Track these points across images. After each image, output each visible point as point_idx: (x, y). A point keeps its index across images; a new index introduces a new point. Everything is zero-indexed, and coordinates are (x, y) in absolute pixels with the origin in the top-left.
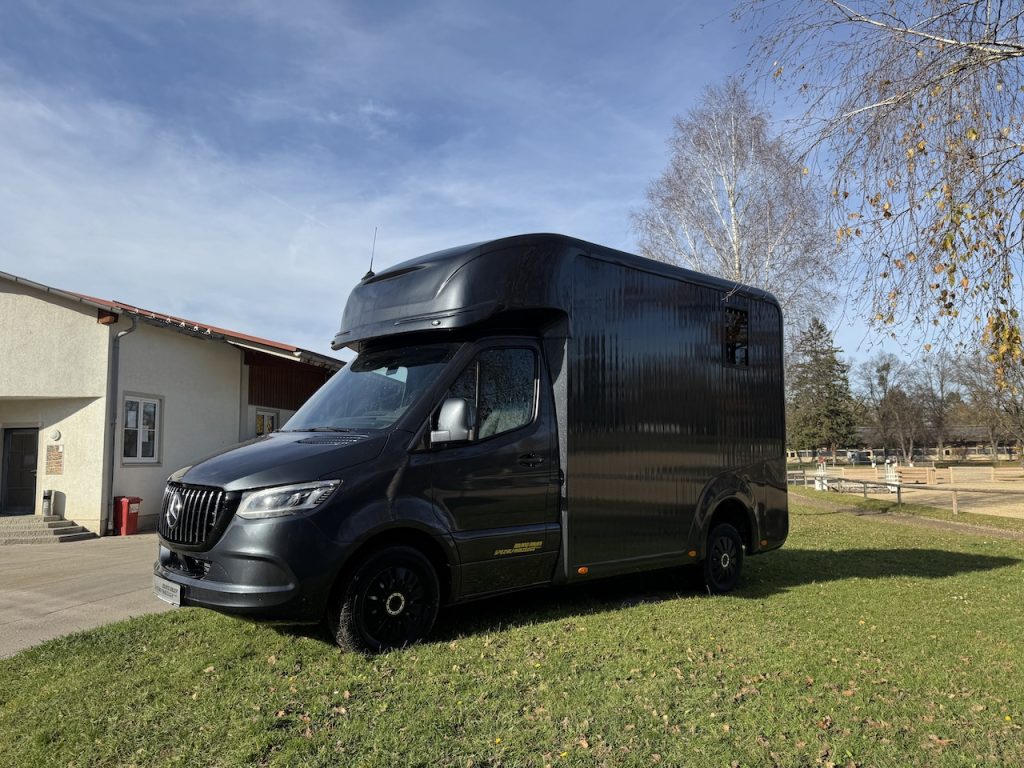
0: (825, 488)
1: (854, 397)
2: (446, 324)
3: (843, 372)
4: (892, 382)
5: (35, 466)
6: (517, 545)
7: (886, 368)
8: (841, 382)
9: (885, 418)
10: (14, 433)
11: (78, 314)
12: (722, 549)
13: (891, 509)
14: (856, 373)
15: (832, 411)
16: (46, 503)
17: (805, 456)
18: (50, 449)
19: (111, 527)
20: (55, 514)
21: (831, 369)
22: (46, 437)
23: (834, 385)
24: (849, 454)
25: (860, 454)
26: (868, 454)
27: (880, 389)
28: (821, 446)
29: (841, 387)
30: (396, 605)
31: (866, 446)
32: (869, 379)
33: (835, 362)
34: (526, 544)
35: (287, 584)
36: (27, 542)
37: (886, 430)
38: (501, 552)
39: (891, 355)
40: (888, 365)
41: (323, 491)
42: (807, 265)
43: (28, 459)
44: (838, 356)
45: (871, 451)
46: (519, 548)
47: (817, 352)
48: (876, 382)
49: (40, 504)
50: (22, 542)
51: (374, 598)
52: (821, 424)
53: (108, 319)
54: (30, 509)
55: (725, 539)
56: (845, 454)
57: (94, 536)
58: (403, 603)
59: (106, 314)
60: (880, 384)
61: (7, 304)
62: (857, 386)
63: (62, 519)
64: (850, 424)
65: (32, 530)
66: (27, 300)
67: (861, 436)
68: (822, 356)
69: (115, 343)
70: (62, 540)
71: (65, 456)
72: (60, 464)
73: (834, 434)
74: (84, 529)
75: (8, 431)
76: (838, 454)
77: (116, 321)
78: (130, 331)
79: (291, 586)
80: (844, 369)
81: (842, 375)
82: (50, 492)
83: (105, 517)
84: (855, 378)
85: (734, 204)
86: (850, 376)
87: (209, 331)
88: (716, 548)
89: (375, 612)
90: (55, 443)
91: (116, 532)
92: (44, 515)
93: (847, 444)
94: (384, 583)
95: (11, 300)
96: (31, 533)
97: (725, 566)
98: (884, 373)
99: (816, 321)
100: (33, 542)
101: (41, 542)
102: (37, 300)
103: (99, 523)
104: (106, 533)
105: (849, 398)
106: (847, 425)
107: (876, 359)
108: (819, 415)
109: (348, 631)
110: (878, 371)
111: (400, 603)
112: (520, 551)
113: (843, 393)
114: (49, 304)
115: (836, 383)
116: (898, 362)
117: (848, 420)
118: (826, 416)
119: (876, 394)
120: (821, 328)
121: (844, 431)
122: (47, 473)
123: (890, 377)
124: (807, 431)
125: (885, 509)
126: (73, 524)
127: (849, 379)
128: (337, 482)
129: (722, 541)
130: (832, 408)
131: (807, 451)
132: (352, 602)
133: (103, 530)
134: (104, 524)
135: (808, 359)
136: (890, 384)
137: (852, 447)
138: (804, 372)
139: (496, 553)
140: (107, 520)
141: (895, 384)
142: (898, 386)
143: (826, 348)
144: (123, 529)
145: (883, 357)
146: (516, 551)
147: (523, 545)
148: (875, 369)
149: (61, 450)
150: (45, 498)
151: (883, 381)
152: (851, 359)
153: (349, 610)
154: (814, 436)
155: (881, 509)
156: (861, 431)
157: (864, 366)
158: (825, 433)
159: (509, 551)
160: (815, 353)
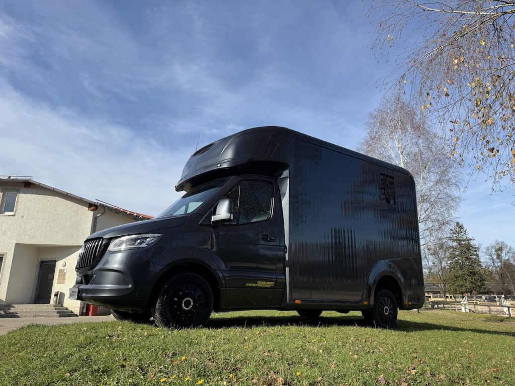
0: (468, 311)
1: (483, 265)
2: (225, 166)
3: (476, 251)
4: (505, 256)
5: (52, 280)
6: (259, 282)
7: (500, 249)
8: (475, 257)
9: (502, 276)
10: (46, 263)
11: (79, 205)
12: (384, 303)
13: (506, 320)
14: (483, 252)
15: (471, 273)
16: (55, 298)
17: (458, 298)
18: (61, 271)
19: (84, 311)
20: (59, 303)
21: (469, 250)
22: (59, 265)
23: (471, 259)
24: (484, 297)
25: (490, 298)
26: (495, 297)
27: (498, 261)
28: (467, 292)
29: (475, 259)
30: (188, 305)
31: (493, 293)
32: (491, 255)
33: (470, 245)
34: (265, 283)
35: (128, 285)
36: (43, 316)
37: (503, 283)
38: (250, 285)
39: (502, 243)
40: (501, 248)
41: (152, 239)
42: (443, 183)
43: (50, 276)
44: (472, 242)
45: (496, 296)
46: (260, 284)
47: (460, 240)
48: (495, 257)
49: (53, 299)
50: (41, 316)
51: (176, 299)
52: (466, 279)
53: (92, 208)
54: (47, 301)
55: (386, 299)
56: (481, 297)
57: (76, 315)
58: (192, 304)
59: (92, 206)
60: (497, 258)
61: (48, 201)
62: (484, 259)
63: (62, 306)
64: (482, 280)
65: (47, 311)
66: (57, 199)
67: (490, 287)
68: (463, 243)
69: (95, 220)
70: (60, 316)
71: (67, 275)
72: (64, 279)
73: (474, 285)
74: (72, 312)
75: (42, 262)
76: (477, 297)
77: (96, 209)
78: (102, 214)
79: (130, 286)
80: (477, 249)
81: (475, 253)
82: (58, 292)
83: (82, 306)
84: (483, 255)
85: (402, 153)
86: (480, 254)
87: (141, 216)
88: (381, 303)
89: (176, 307)
90: (63, 268)
91: (87, 314)
92: (54, 304)
93: (481, 291)
94: (182, 292)
95: (50, 199)
96: (46, 312)
97: (387, 314)
98: (499, 252)
99: (458, 224)
100: (46, 316)
101: (50, 316)
102: (62, 199)
103: (79, 308)
104: (82, 314)
105: (480, 266)
106: (481, 281)
107: (494, 244)
108: (464, 274)
109: (159, 314)
110: (496, 251)
111: (190, 304)
112: (261, 285)
113: (477, 262)
114: (67, 201)
115: (472, 257)
116: (506, 246)
117: (481, 277)
118: (468, 275)
119: (496, 264)
120: (461, 227)
121: (479, 284)
122: (58, 283)
123: (503, 254)
124: (458, 284)
125: (502, 320)
126: (67, 309)
127: (480, 255)
128: (160, 235)
129: (384, 299)
130: (471, 271)
131: (459, 295)
132: (163, 298)
133: (81, 313)
134: (82, 310)
135: (455, 244)
136: (504, 258)
137: (485, 293)
138: (453, 251)
139: (247, 285)
140: (83, 307)
141: (507, 258)
142: (508, 260)
143: (465, 238)
144: (90, 313)
145: (498, 244)
146: (259, 285)
147: (263, 282)
148: (494, 250)
149: (65, 272)
150: (55, 295)
151: (499, 256)
152: (480, 245)
153: (161, 303)
154: (462, 286)
155: (499, 320)
156: (489, 284)
157: (488, 248)
158: (468, 284)
159: (254, 285)
160: (458, 240)
